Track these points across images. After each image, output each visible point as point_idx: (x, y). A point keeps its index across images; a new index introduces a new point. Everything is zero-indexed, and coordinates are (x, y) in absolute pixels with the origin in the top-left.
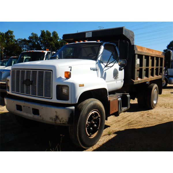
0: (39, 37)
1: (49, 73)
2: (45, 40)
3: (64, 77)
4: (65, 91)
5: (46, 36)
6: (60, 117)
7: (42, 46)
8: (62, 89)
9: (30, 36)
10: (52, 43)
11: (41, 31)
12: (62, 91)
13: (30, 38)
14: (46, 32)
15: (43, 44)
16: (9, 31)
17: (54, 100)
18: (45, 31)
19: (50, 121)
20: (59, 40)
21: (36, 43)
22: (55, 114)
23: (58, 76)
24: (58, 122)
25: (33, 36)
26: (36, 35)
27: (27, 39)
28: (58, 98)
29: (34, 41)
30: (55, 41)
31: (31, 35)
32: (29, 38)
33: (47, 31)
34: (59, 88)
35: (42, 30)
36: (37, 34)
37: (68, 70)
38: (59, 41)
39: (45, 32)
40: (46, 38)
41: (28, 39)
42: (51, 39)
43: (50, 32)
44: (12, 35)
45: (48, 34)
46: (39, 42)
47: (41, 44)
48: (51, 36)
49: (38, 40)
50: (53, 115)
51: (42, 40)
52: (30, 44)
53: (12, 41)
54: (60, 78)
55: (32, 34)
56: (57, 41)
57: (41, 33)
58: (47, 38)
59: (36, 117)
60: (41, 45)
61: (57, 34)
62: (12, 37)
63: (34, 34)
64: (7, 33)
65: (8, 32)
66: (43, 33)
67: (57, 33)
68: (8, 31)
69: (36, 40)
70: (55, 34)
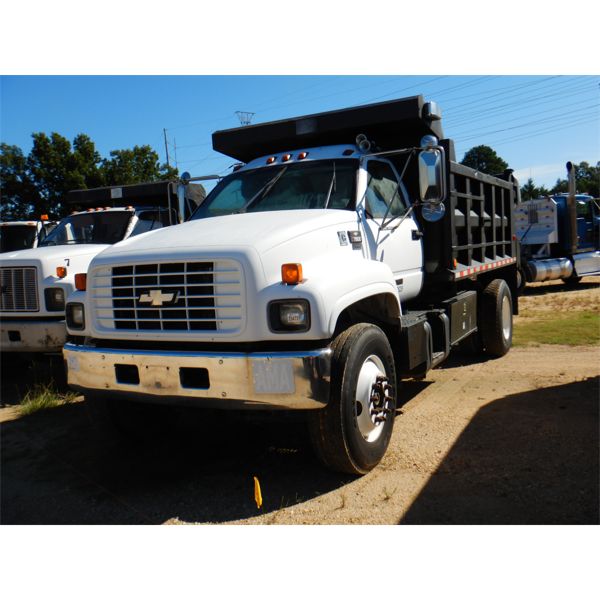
0: (29, 158)
1: (31, 271)
2: (49, 167)
3: (55, 276)
4: (58, 297)
5: (53, 153)
6: (53, 337)
7: (40, 188)
8: (54, 294)
10: (75, 174)
11: (33, 136)
12: (54, 297)
14: (50, 138)
15: (42, 180)
17: (43, 312)
18: (48, 135)
19: (39, 345)
20: (98, 166)
21: (19, 179)
22: (44, 334)
23: (46, 275)
24: (51, 345)
25: (6, 154)
26: (15, 150)
28: (49, 308)
29: (12, 172)
30: (87, 168)
33: (55, 136)
34: (50, 293)
35: (37, 132)
36: (18, 146)
37: (64, 264)
38: (101, 167)
39: (47, 140)
40: (52, 161)
42: (71, 163)
43: (67, 139)
45: (60, 144)
46: (27, 173)
47: (37, 178)
48: (72, 151)
49: (26, 168)
50: (42, 336)
51: (38, 166)
54: (51, 278)
56: (95, 169)
57: (35, 142)
58: (54, 158)
59: (16, 344)
60: (36, 184)
61: (92, 145)
63: (9, 148)
66: (40, 142)
67: (91, 141)
69: (17, 168)
70: (84, 146)
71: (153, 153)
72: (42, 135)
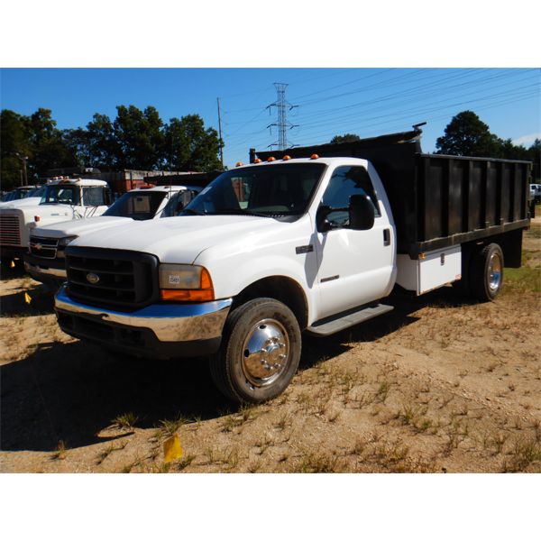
0: (114, 124)
7: (121, 145)
9: (90, 123)
10: (144, 136)
11: (118, 108)
13: (91, 126)
14: (128, 109)
16: (40, 109)
18: (127, 107)
20: (161, 129)
21: (108, 139)
25: (99, 121)
26: (105, 118)
27: (85, 129)
29: (102, 134)
30: (152, 131)
31: (92, 120)
32: (88, 127)
33: (132, 107)
35: (120, 105)
38: (163, 131)
39: (126, 110)
40: (128, 127)
41: (87, 130)
42: (142, 128)
43: (140, 110)
44: (49, 120)
45: (134, 113)
46: (113, 134)
47: (119, 138)
49: (112, 131)
52: (94, 141)
53: (49, 134)
55: (95, 117)
56: (158, 132)
57: (119, 112)
58: (130, 124)
60: (119, 142)
61: (156, 114)
62: (49, 125)
63: (101, 116)
64: (35, 117)
65: (37, 114)
66: (122, 112)
67: (157, 111)
68: (37, 111)
69: (106, 131)
70: (152, 114)
71: (201, 120)
72: (123, 107)
